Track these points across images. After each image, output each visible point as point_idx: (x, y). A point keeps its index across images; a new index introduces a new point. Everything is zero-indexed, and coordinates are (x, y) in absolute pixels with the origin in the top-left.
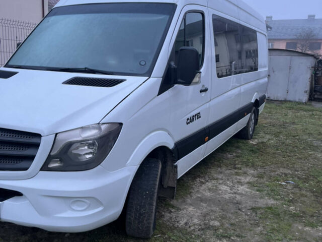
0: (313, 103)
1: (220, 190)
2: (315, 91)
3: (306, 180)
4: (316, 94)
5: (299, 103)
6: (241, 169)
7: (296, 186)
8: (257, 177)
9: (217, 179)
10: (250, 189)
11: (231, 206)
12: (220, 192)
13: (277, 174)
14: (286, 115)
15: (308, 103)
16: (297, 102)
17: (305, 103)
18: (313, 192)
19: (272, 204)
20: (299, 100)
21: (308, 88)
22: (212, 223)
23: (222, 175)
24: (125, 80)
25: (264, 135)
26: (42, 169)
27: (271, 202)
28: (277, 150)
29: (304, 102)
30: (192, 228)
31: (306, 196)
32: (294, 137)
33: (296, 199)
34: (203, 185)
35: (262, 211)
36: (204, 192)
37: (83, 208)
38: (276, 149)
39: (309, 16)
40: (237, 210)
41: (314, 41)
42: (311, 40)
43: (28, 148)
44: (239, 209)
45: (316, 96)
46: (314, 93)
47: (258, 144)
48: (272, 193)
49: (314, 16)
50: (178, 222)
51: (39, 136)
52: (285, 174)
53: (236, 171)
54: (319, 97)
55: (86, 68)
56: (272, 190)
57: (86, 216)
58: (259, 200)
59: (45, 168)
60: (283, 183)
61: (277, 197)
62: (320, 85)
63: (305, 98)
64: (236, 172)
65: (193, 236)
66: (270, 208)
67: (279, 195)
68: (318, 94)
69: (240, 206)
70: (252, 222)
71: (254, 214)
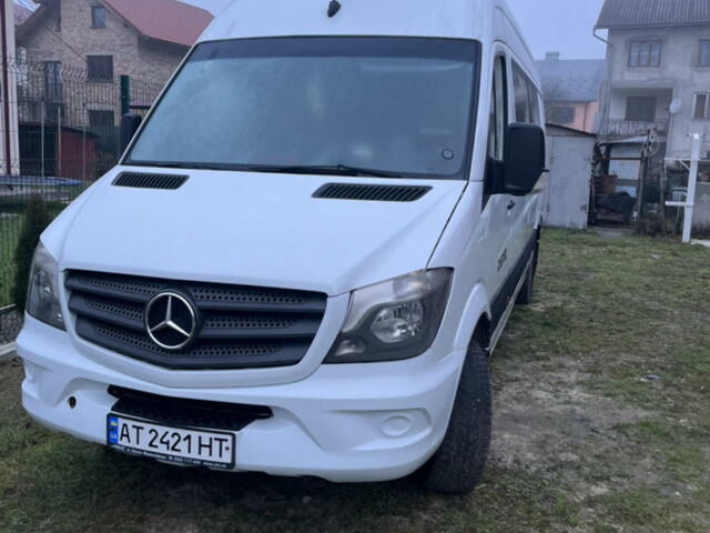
0: (597, 229)
1: (537, 399)
2: (597, 206)
3: (677, 372)
4: (599, 212)
5: (573, 231)
6: (549, 359)
7: (667, 384)
8: (588, 372)
9: (517, 380)
10: (589, 393)
11: (575, 426)
12: (540, 402)
13: (622, 365)
14: (563, 255)
15: (590, 231)
16: (568, 229)
17: (584, 230)
18: (703, 392)
19: (646, 418)
20: (571, 224)
21: (586, 202)
22: (563, 457)
23: (521, 372)
24: (430, 188)
25: (548, 295)
26: (326, 361)
27: (642, 414)
28: (592, 321)
29: (581, 227)
30: (533, 469)
31: (695, 400)
32: (605, 294)
33: (680, 405)
34: (500, 393)
35: (636, 430)
36: (510, 405)
37: (404, 431)
38: (587, 319)
39: (548, 55)
40: (591, 433)
41: (562, 106)
42: (556, 102)
43: (294, 321)
44: (593, 430)
45: (599, 217)
46: (595, 210)
47: (548, 311)
48: (634, 397)
49: (558, 54)
50: (499, 460)
51: (322, 297)
52: (634, 363)
53: (541, 363)
54: (605, 217)
55: (340, 166)
56: (632, 393)
57: (407, 447)
58: (618, 411)
59: (331, 358)
60: (643, 380)
61: (646, 404)
62: (604, 193)
63: (581, 220)
64: (544, 366)
65: (545, 481)
66: (646, 424)
67: (648, 401)
68: (604, 211)
69: (591, 424)
70: (628, 450)
71: (624, 438)
